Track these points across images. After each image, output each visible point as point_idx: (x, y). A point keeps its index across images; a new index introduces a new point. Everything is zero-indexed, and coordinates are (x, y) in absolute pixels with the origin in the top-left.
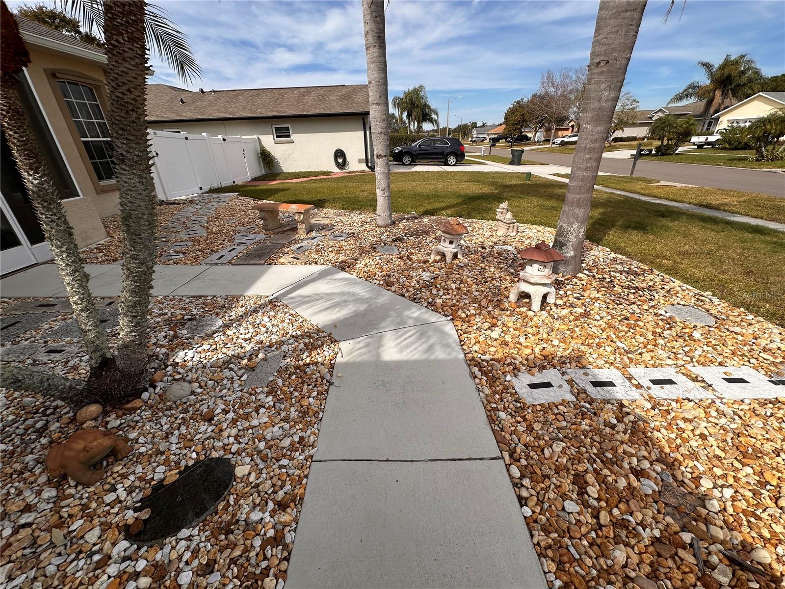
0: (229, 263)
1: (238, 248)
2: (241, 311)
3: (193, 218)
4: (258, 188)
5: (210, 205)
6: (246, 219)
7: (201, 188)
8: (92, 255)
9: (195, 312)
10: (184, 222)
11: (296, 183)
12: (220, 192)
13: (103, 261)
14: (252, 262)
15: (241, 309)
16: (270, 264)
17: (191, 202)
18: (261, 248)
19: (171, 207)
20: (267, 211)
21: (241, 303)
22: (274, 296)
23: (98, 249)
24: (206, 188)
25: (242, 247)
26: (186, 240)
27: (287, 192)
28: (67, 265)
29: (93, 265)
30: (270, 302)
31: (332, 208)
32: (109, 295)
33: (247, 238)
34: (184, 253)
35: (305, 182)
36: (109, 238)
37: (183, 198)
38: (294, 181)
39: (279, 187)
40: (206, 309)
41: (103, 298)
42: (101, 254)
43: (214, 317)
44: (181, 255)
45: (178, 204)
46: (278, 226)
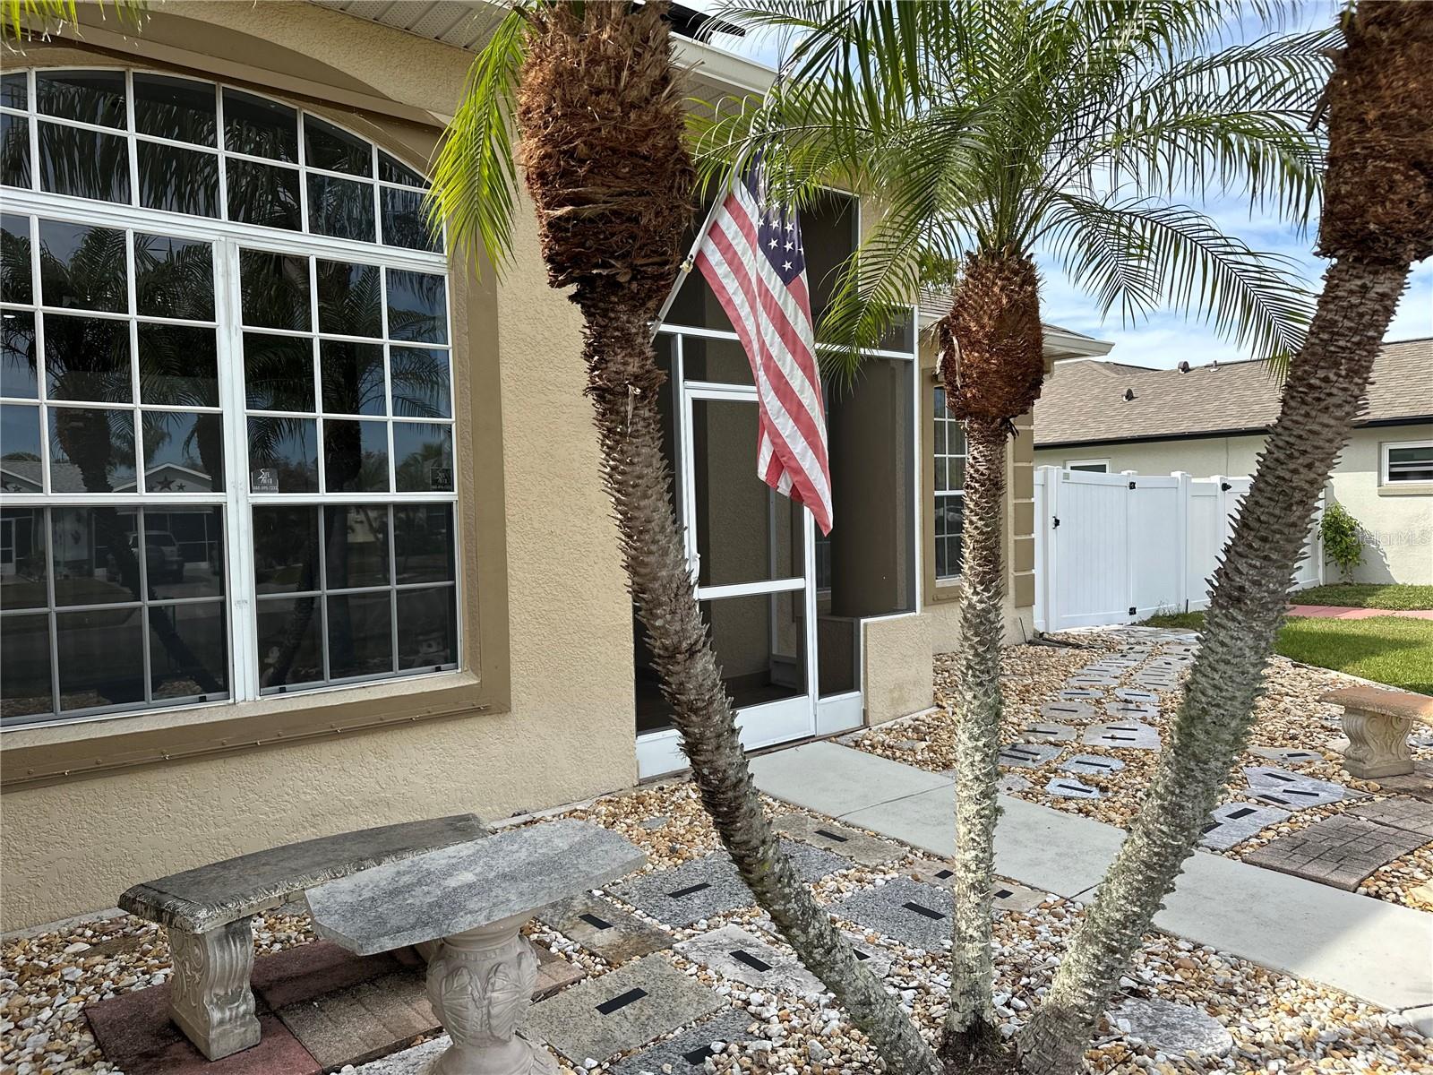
0: (1235, 852)
1: (1261, 810)
2: (1291, 1028)
3: (1121, 693)
4: (1303, 626)
5: (1160, 661)
6: (1281, 724)
7: (1133, 611)
8: (904, 742)
9: (1147, 975)
10: (1098, 702)
12: (1182, 625)
13: (925, 762)
14: (1311, 870)
15: (1289, 1021)
16: (1378, 896)
17: (1105, 644)
18: (1341, 832)
19: (1063, 651)
20: (1374, 715)
21: (1287, 999)
22: (1408, 1018)
23: (916, 730)
24: (1144, 612)
25: (1273, 814)
26: (1107, 754)
27: (1416, 654)
29: (905, 765)
30: (1396, 1034)
32: (940, 852)
33: (1289, 786)
34: (1104, 790)
36: (935, 709)
37: (1083, 630)
39: (1376, 630)
40: (1178, 978)
41: (927, 855)
42: (923, 744)
43: (1202, 1011)
44: (1096, 793)
45: (1078, 646)
46: (1404, 770)
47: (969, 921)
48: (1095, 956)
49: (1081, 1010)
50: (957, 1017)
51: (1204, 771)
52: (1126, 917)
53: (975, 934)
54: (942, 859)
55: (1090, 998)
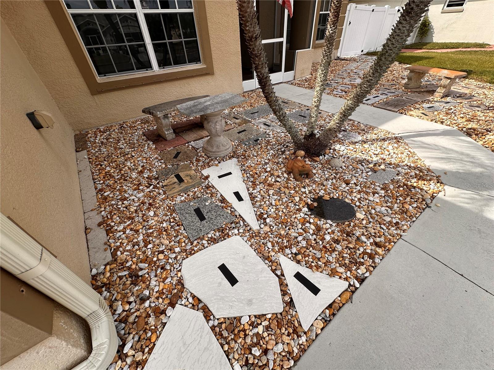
0: (372, 105)
1: (381, 96)
2: (374, 137)
3: (355, 71)
4: (405, 54)
5: (366, 63)
6: (391, 77)
7: (362, 51)
8: (303, 83)
9: (347, 127)
10: (349, 73)
11: (442, 53)
13: (307, 87)
14: (388, 108)
15: (374, 135)
16: (401, 113)
17: (353, 60)
18: (398, 100)
19: (343, 61)
21: (375, 132)
22: (400, 135)
23: (306, 80)
24: (365, 52)
25: (385, 97)
26: (348, 85)
27: (431, 60)
28: (321, 81)
29: (302, 88)
30: (396, 138)
31: (476, 80)
32: (307, 105)
33: (389, 91)
34: (346, 92)
35: (451, 53)
36: (311, 75)
37: (349, 57)
38: (439, 51)
39: (423, 55)
40: (353, 128)
41: (305, 106)
42: (307, 83)
43: (357, 134)
44: (344, 93)
45: (347, 60)
46: (418, 87)
47: (314, 113)
48: (341, 117)
49: (335, 128)
50: (308, 132)
51: (381, 69)
52: (350, 108)
53: (314, 116)
54: (308, 107)
55: (337, 126)
